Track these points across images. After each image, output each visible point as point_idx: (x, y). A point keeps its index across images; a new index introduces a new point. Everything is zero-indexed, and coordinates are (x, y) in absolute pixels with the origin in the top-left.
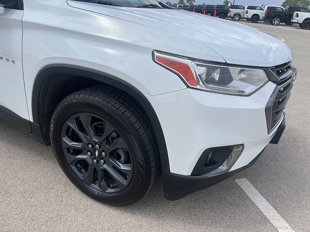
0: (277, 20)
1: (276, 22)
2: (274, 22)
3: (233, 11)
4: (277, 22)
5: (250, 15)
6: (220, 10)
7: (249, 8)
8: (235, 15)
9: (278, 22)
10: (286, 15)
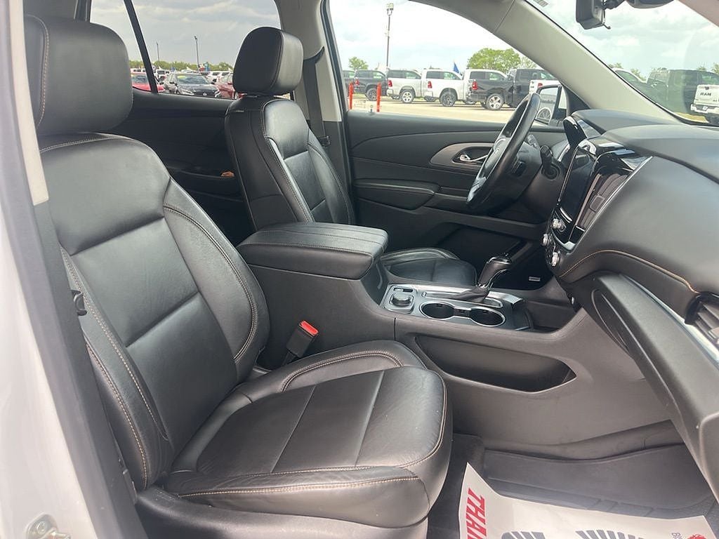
0: (496, 98)
1: (496, 104)
2: (491, 104)
3: (398, 84)
4: (498, 104)
5: (436, 91)
6: (367, 80)
7: (430, 75)
8: (402, 91)
9: (500, 104)
10: (511, 89)
